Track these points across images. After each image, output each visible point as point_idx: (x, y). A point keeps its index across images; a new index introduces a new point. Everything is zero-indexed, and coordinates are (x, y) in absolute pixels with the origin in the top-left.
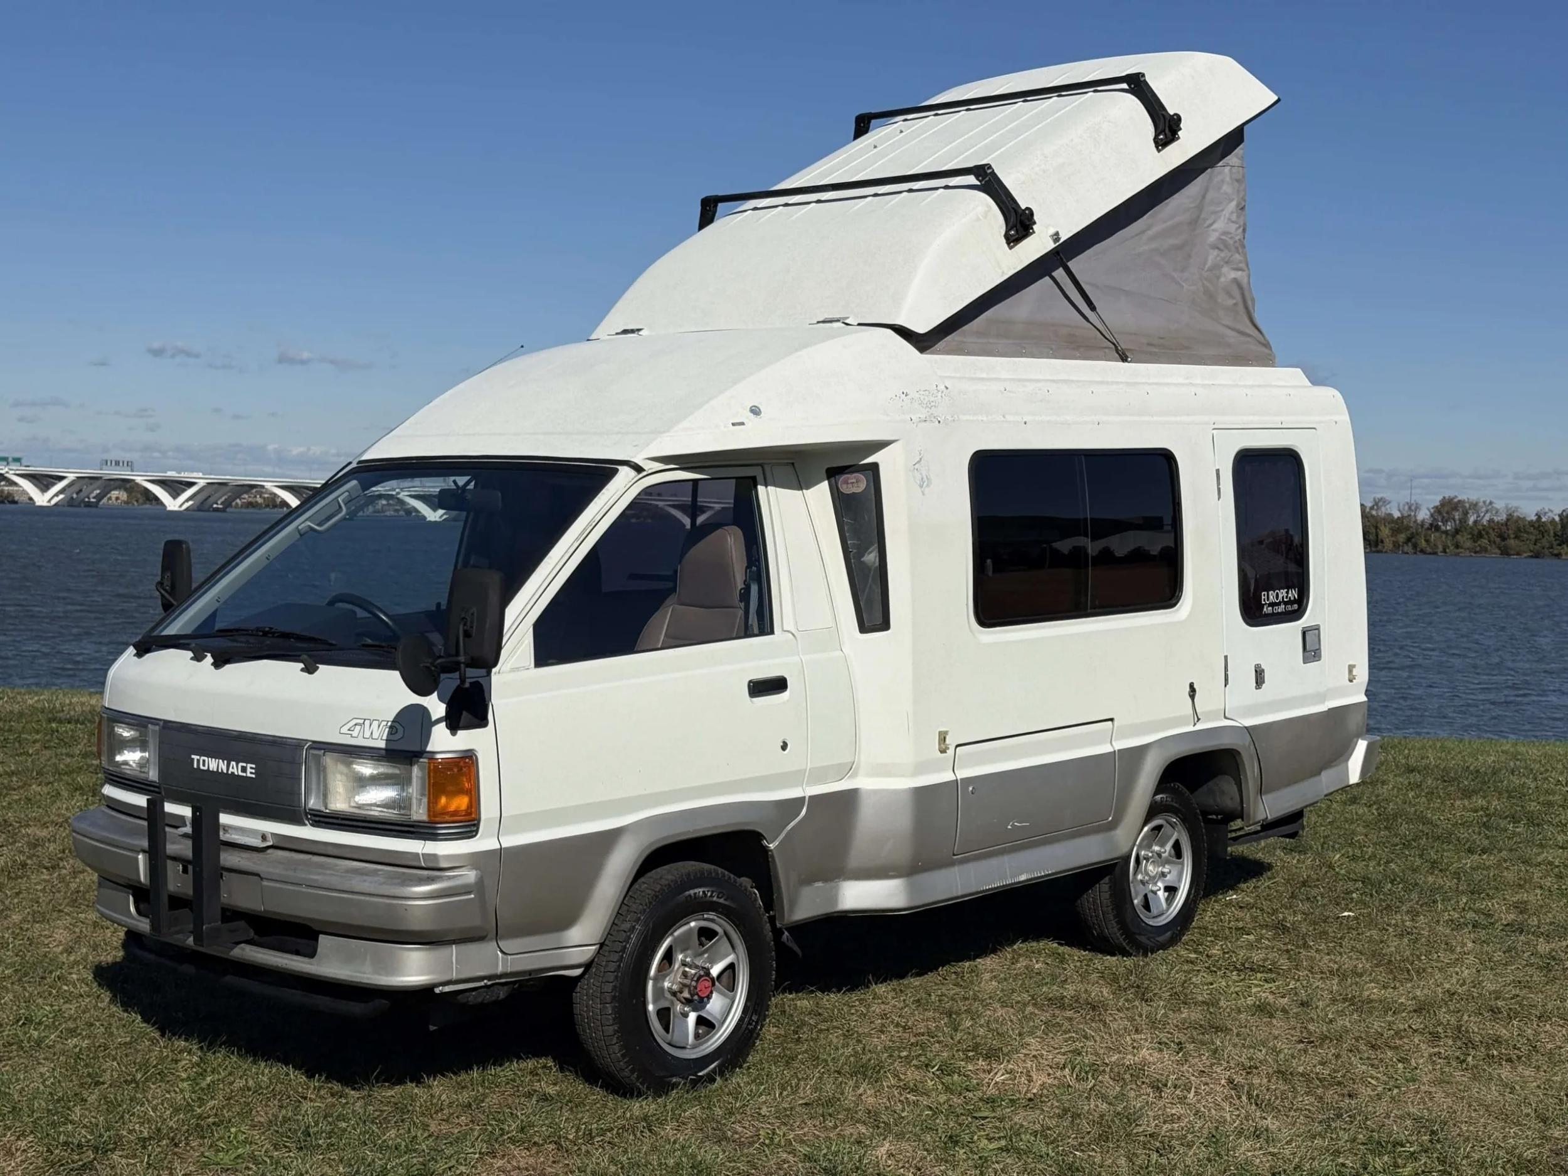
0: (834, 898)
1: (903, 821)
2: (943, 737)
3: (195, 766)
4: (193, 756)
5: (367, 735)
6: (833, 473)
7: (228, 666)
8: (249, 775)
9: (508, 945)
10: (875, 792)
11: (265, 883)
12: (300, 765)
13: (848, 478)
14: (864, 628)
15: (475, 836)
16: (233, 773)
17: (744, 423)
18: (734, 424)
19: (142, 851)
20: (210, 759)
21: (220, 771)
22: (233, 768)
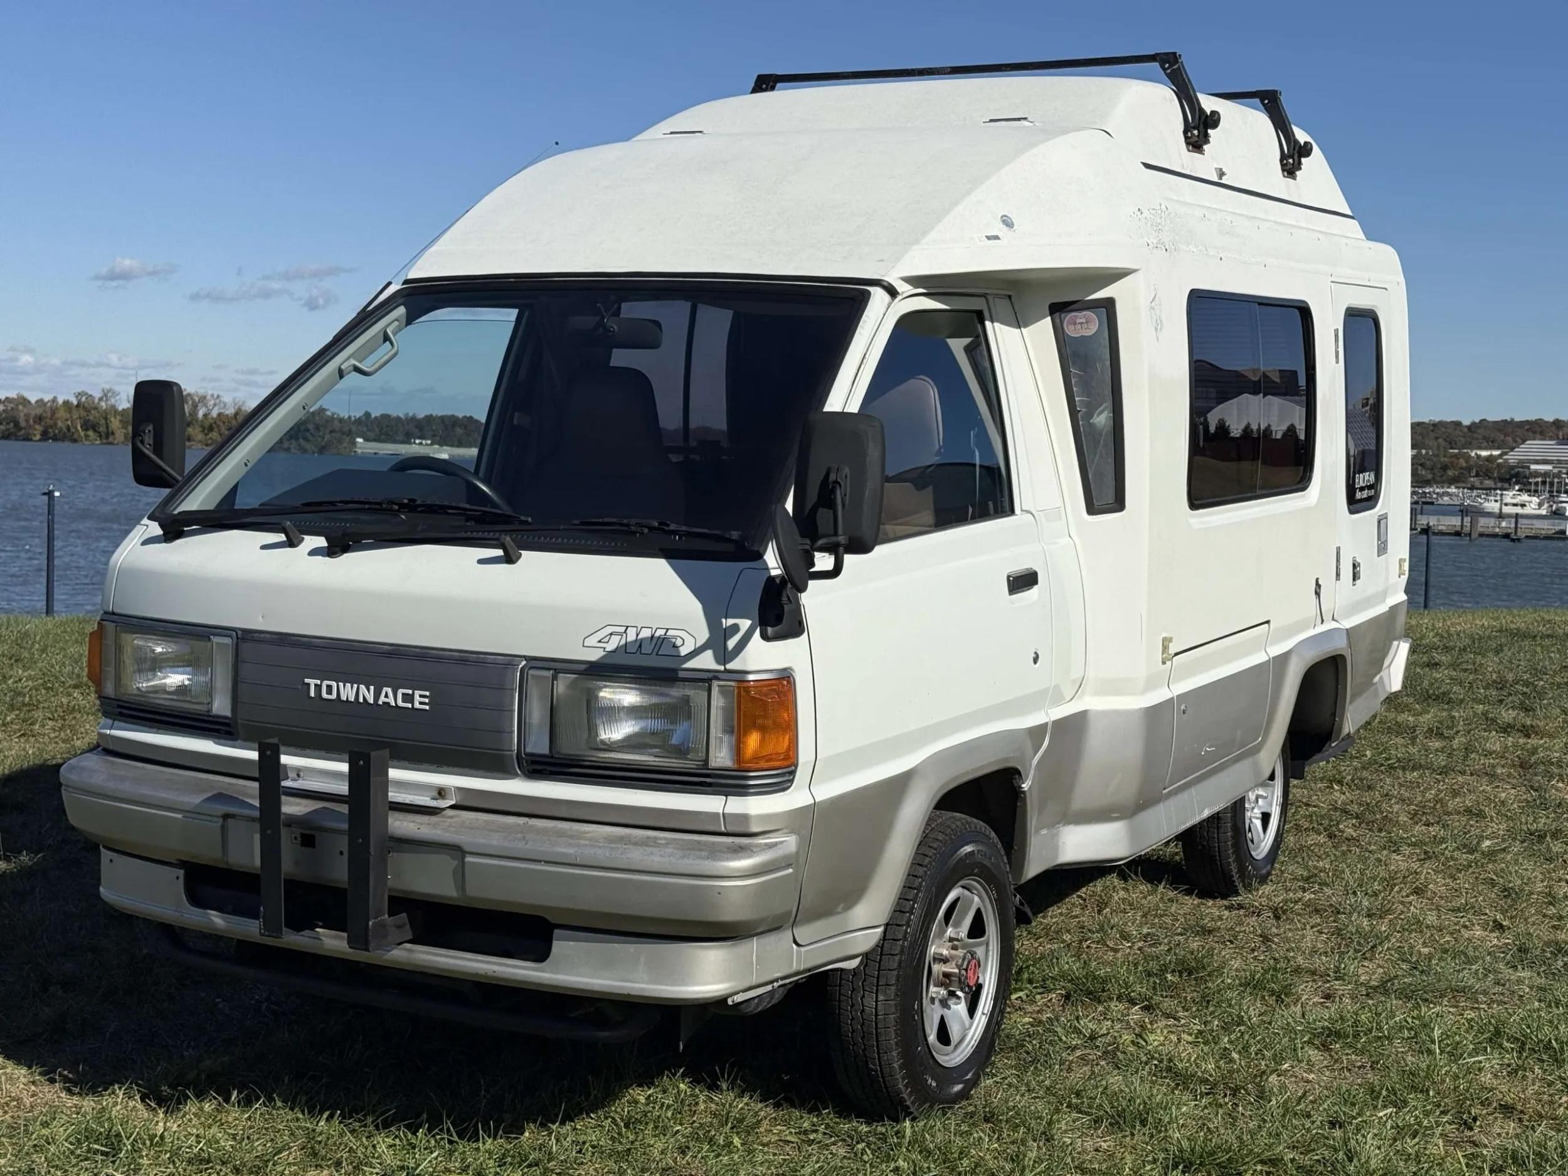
0: (1055, 849)
1: (1133, 751)
2: (1166, 643)
3: (312, 694)
4: (307, 680)
6: (1057, 309)
8: (417, 705)
9: (803, 933)
10: (1105, 714)
11: (469, 859)
12: (513, 690)
13: (1076, 317)
14: (1092, 509)
15: (788, 788)
16: (387, 704)
17: (996, 238)
18: (989, 238)
19: (226, 816)
20: (341, 684)
21: (361, 700)
22: (386, 696)
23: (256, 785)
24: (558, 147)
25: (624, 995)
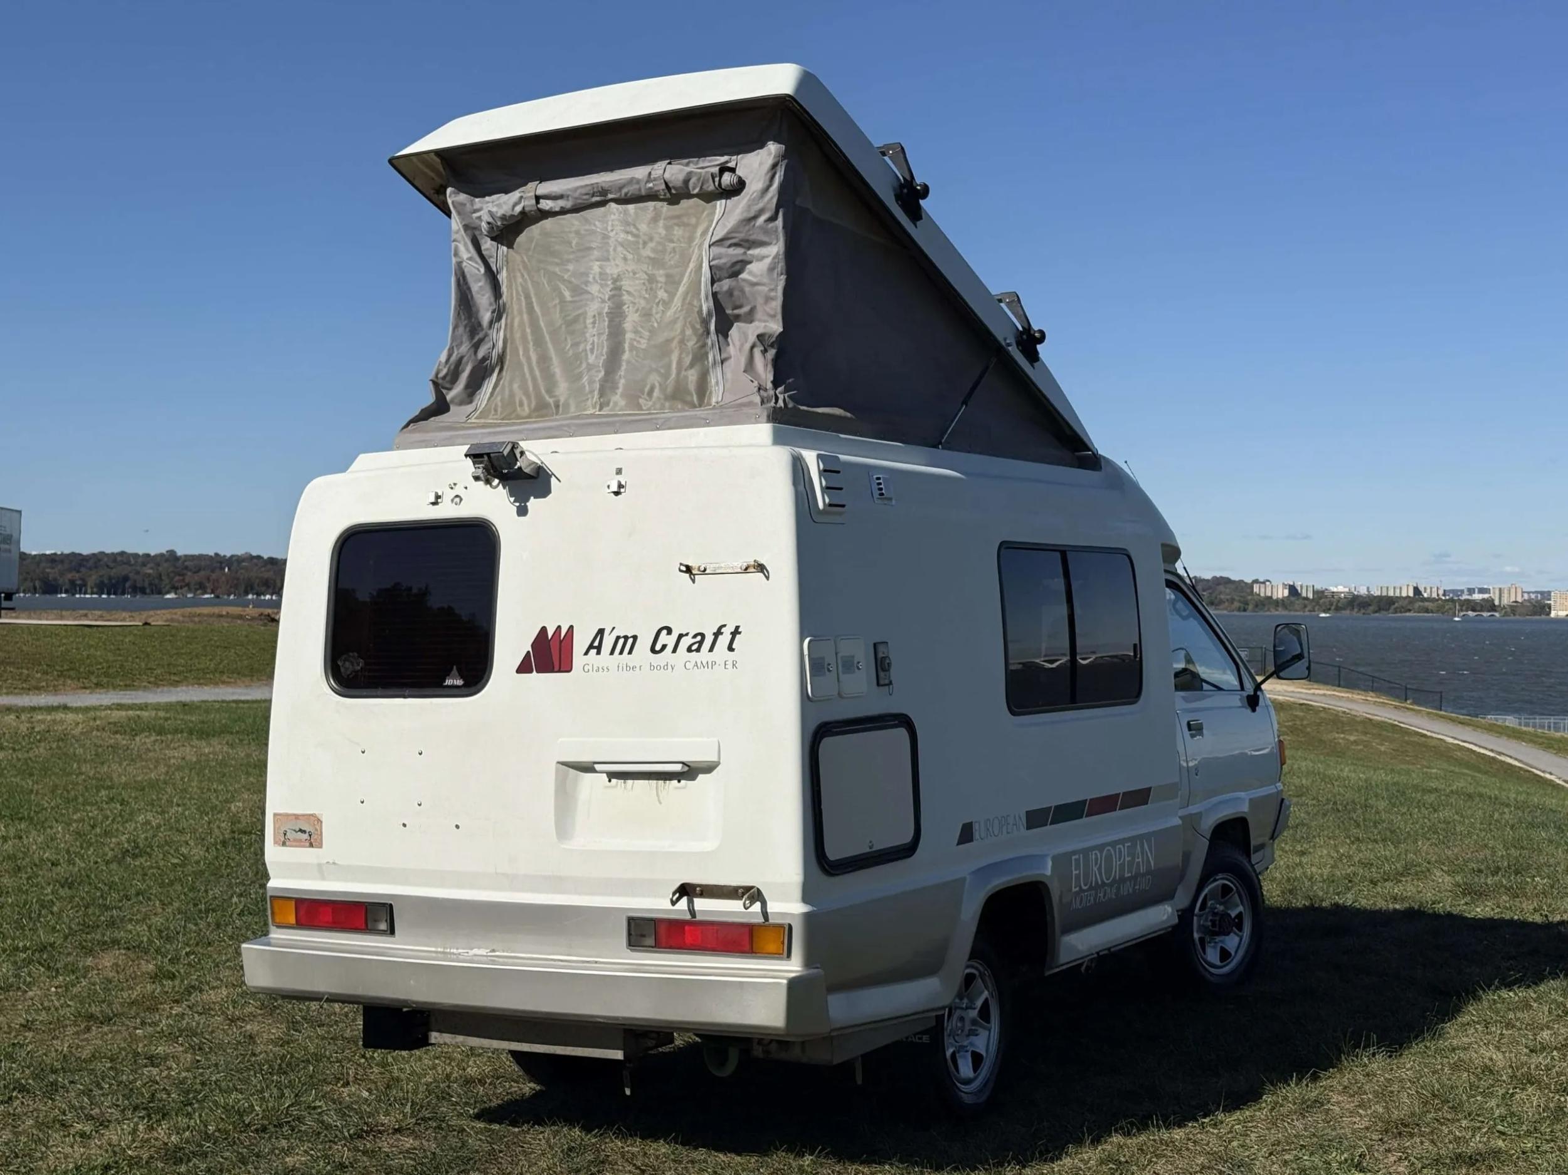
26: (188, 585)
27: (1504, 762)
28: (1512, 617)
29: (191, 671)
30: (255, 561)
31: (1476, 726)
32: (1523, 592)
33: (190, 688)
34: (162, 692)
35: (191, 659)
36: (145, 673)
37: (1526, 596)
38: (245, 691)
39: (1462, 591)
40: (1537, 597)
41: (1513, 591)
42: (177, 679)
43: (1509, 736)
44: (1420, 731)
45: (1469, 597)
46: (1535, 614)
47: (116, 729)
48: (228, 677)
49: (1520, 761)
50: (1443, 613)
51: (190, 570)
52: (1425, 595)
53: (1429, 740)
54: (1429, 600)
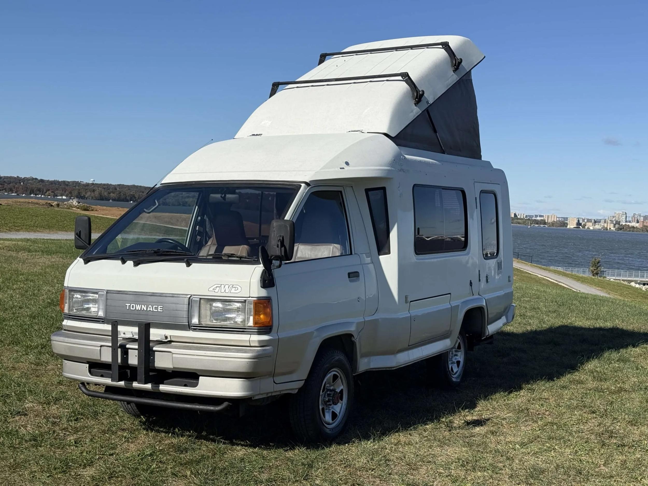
2: (406, 298)
3: (128, 308)
4: (126, 304)
5: (223, 291)
6: (368, 190)
7: (140, 266)
8: (159, 311)
9: (277, 380)
11: (174, 355)
13: (374, 193)
15: (271, 333)
16: (150, 310)
17: (343, 168)
18: (341, 168)
19: (101, 346)
20: (136, 305)
21: (142, 309)
22: (150, 308)
23: (111, 337)
24: (213, 141)
25: (220, 396)
26: (5, 189)
27: (561, 286)
28: (552, 227)
29: (23, 226)
30: (34, 180)
31: (550, 271)
32: (557, 217)
33: (24, 232)
34: (13, 234)
35: (23, 220)
36: (4, 225)
37: (558, 219)
38: (48, 235)
39: (533, 216)
40: (562, 219)
41: (553, 217)
42: (18, 228)
43: (563, 275)
44: (528, 272)
45: (536, 219)
46: (561, 226)
47: (9, 249)
48: (40, 229)
49: (567, 285)
50: (525, 225)
51: (6, 183)
52: (519, 217)
53: (532, 276)
54: (520, 219)
